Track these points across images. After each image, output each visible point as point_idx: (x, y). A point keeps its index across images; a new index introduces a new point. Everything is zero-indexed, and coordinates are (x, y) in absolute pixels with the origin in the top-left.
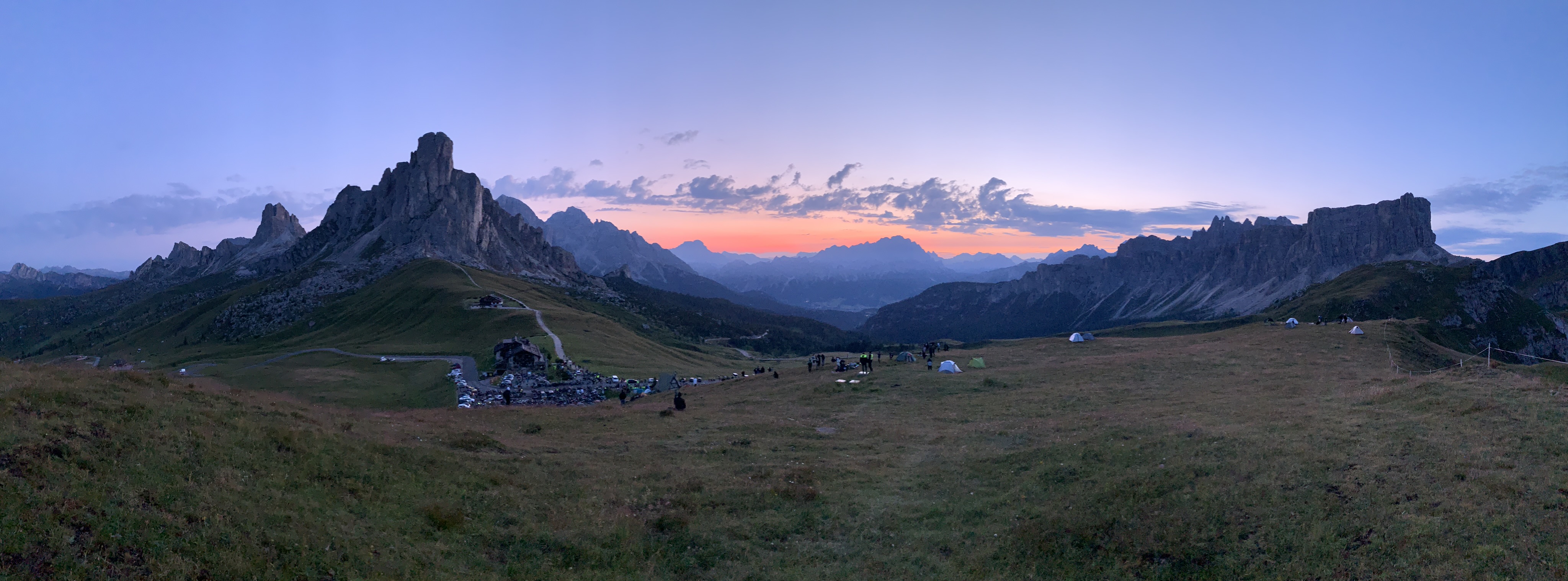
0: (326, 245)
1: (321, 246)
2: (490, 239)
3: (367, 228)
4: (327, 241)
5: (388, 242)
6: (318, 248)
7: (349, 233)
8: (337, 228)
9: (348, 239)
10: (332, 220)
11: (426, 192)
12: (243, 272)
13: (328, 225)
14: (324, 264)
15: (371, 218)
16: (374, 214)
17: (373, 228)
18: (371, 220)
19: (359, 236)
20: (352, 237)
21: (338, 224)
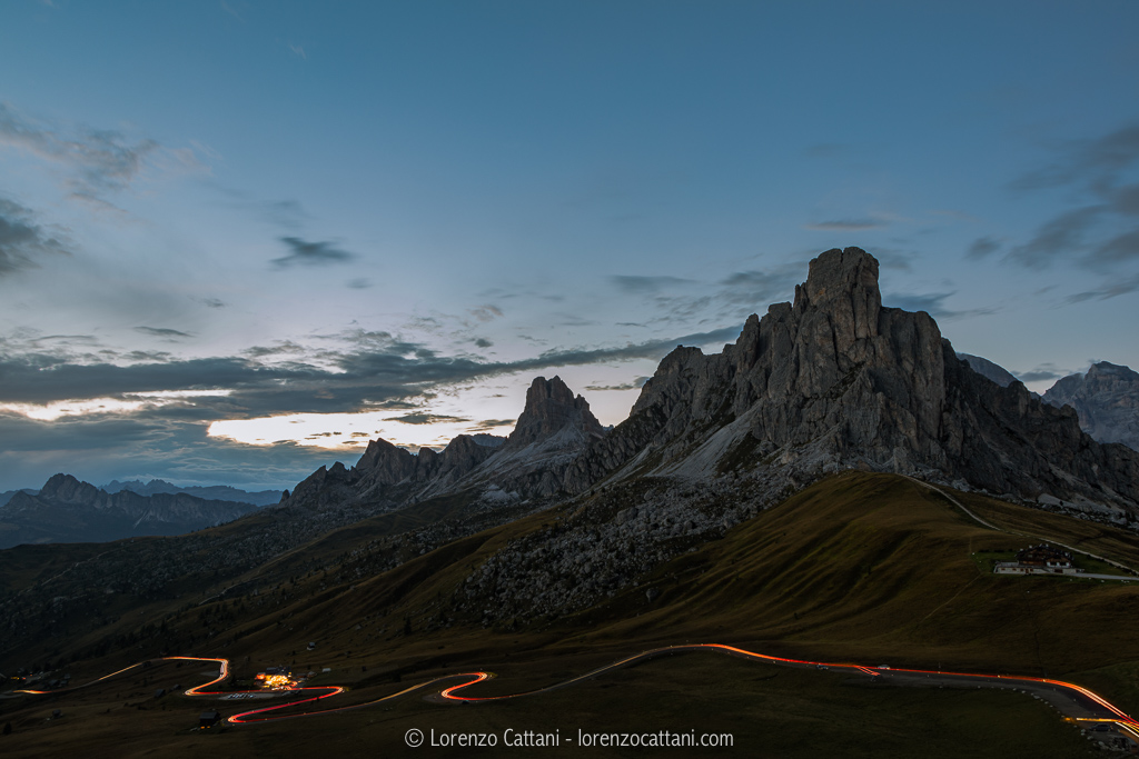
0: (647, 448)
1: (638, 450)
2: (964, 432)
3: (724, 417)
4: (648, 442)
5: (763, 443)
6: (633, 453)
7: (689, 428)
8: (664, 419)
9: (691, 437)
10: (655, 405)
11: (831, 351)
12: (495, 494)
13: (649, 414)
14: (651, 481)
15: (728, 400)
16: (732, 393)
17: (732, 418)
18: (728, 405)
19: (710, 432)
20: (696, 436)
21: (666, 411)
